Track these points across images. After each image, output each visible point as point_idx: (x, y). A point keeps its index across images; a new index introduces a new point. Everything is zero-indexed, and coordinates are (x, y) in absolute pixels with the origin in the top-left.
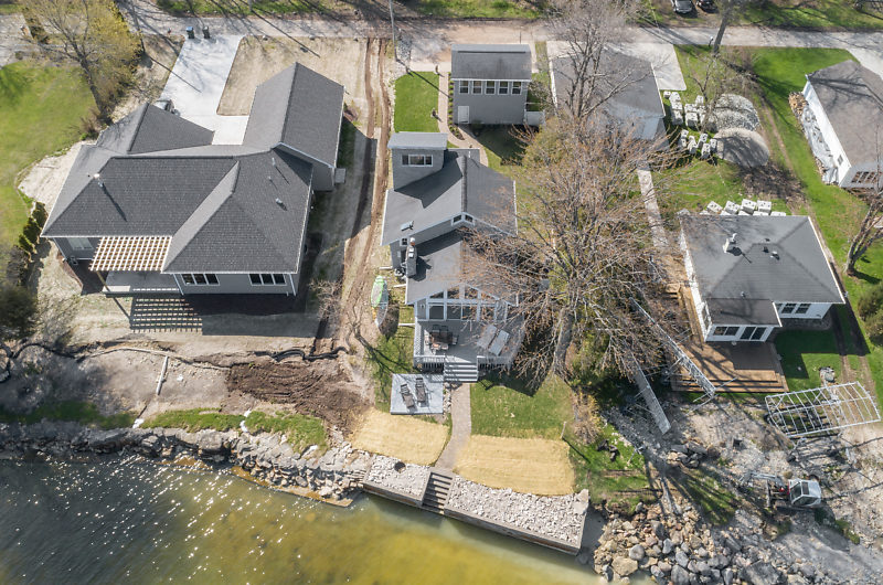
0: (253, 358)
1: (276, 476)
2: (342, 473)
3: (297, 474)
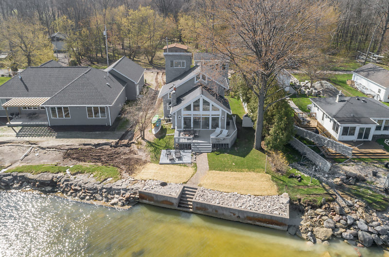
0: (81, 147)
1: (83, 194)
2: (126, 190)
3: (97, 193)
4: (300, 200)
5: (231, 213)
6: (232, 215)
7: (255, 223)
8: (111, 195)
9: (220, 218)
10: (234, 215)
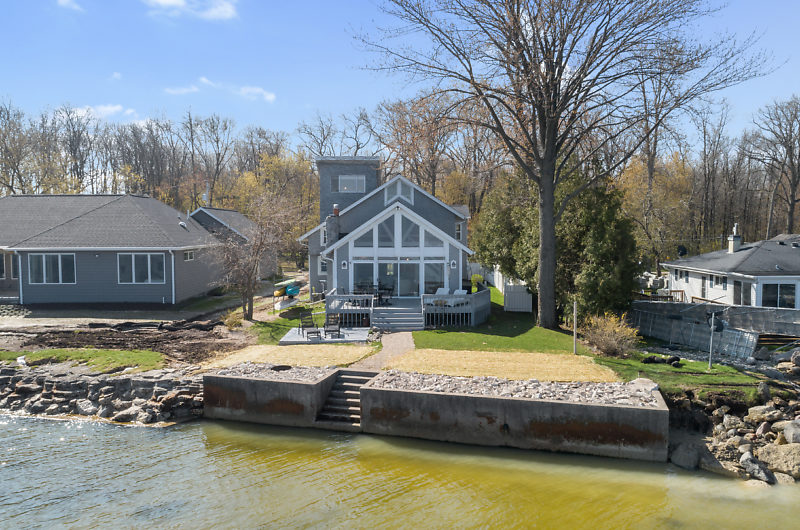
0: (82, 328)
1: (42, 399)
2: (170, 385)
3: (84, 396)
4: (690, 394)
5: (480, 415)
6: (484, 421)
7: (558, 447)
8: (123, 399)
9: (447, 442)
10: (491, 421)
